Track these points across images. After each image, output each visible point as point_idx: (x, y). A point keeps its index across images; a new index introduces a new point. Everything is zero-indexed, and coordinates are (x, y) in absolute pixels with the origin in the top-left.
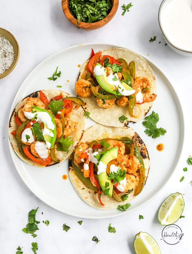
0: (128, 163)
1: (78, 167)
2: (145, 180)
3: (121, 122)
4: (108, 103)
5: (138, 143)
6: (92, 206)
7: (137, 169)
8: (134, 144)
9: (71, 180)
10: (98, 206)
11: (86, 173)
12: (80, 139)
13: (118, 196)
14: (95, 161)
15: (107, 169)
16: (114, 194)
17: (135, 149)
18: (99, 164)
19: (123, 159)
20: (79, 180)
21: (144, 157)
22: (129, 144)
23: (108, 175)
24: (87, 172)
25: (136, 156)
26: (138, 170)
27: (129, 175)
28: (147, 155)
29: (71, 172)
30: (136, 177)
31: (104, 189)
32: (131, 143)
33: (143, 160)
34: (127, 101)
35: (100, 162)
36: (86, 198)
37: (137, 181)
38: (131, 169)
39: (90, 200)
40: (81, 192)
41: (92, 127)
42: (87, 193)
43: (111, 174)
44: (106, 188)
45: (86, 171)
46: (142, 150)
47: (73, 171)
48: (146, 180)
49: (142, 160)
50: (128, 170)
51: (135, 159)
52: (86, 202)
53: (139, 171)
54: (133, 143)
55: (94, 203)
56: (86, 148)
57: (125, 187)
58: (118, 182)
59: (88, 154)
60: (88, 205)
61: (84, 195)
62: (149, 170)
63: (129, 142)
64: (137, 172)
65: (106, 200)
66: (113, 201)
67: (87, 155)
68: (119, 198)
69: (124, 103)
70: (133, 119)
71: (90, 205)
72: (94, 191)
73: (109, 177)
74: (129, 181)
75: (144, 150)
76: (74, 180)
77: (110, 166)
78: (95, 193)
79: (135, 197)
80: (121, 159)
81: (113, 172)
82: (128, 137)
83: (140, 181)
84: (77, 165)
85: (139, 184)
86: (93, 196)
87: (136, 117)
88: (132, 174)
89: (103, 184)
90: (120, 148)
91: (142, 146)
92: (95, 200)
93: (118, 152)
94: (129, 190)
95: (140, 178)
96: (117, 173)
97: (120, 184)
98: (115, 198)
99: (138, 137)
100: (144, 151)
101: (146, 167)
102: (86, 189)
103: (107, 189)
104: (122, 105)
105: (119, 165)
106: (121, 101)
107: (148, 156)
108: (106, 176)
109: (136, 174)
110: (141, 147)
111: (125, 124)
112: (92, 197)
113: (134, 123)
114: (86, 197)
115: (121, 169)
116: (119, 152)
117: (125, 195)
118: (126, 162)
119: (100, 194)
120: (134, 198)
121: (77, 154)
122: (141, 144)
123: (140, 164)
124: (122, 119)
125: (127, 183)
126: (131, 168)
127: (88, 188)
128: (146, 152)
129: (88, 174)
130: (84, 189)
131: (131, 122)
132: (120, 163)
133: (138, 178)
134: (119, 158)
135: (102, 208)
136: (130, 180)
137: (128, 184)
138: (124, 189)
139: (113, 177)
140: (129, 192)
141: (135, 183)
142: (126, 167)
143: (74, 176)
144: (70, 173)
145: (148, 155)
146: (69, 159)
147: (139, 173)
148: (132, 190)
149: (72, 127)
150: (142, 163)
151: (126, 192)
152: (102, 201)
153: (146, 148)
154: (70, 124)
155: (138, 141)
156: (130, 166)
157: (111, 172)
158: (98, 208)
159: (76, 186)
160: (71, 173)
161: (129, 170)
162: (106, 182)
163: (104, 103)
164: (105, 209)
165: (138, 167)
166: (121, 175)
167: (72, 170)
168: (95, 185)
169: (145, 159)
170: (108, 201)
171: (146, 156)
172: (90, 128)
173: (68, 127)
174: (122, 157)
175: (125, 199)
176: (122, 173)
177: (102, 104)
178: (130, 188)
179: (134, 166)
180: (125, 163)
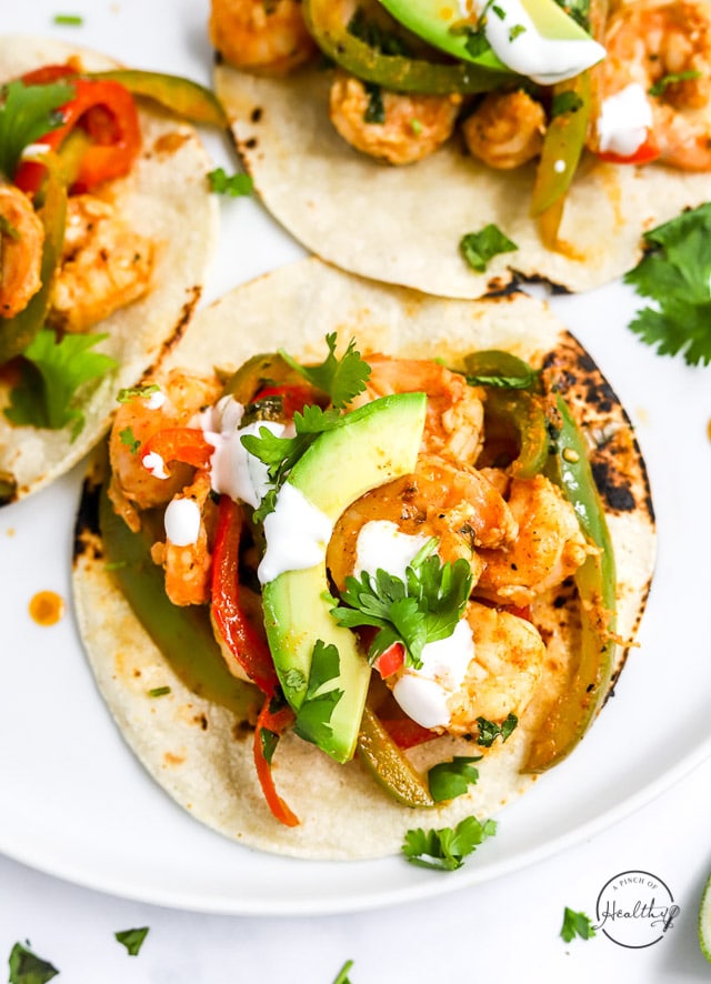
0: (494, 520)
1: (134, 528)
2: (616, 667)
3: (469, 265)
4: (403, 118)
5: (580, 404)
6: (212, 822)
7: (556, 575)
8: (551, 397)
9: (82, 626)
10: (252, 829)
11: (179, 566)
12: (168, 345)
13: (405, 767)
14: (250, 486)
15: (338, 551)
16: (376, 746)
17: (552, 431)
18: (275, 500)
19: (458, 484)
20: (138, 627)
21: (618, 499)
22: (513, 393)
23: (334, 590)
24: (187, 559)
25: (556, 481)
26: (569, 591)
27: (493, 613)
28: (637, 490)
29: (88, 569)
30: (546, 635)
31: (295, 693)
32: (530, 389)
33: (609, 518)
34: (537, 132)
35: (287, 486)
36: (174, 760)
37: (553, 666)
38: (514, 567)
39: (198, 781)
40: (141, 711)
41: (266, 275)
42: (185, 725)
43: (360, 591)
44: (311, 687)
45: (179, 550)
46: (607, 453)
47: (100, 565)
48: (622, 664)
49: (602, 522)
50: (493, 570)
51: (548, 494)
52: (169, 787)
53: (575, 595)
54: (543, 393)
55: (226, 801)
56: (199, 399)
57: (458, 689)
58: (408, 644)
59: (211, 438)
60: (183, 811)
61: (159, 735)
62: (645, 599)
63: (513, 382)
64: (558, 603)
65: (315, 789)
66: (364, 800)
67: (202, 441)
68: (410, 779)
69: (510, 136)
70: (555, 267)
71: (195, 811)
72: (236, 713)
73: (342, 604)
74: (494, 654)
75: (622, 450)
76: (105, 627)
77: (359, 530)
78: (244, 729)
79: (527, 780)
80: (445, 489)
81: (380, 572)
82: (514, 354)
83: (574, 669)
84: (125, 512)
85: (568, 688)
86: (226, 748)
87: (581, 258)
88: (522, 612)
89: (294, 660)
90: (448, 418)
91: (607, 422)
92: (235, 783)
93: (429, 441)
94: (488, 718)
95: (575, 648)
96: (403, 578)
97: (417, 662)
98: (381, 772)
99: (586, 363)
100: (617, 462)
101: (628, 572)
102: (181, 695)
103: (316, 699)
104: (499, 149)
105: (425, 528)
106: (491, 123)
107: (648, 501)
108: (322, 596)
109: (551, 618)
110: (602, 429)
111: (492, 285)
112: (215, 758)
113: (559, 290)
114: (176, 753)
115: (435, 551)
116: (438, 441)
117: (458, 765)
118: (480, 508)
119: (273, 738)
120: (521, 791)
121: (129, 429)
122: (605, 407)
123: (583, 541)
124: (480, 247)
125: (475, 665)
126: (512, 559)
127: (197, 690)
128: (635, 471)
129: (193, 578)
130: (163, 691)
131: (536, 279)
132: (431, 509)
133: (560, 648)
134: (431, 477)
135: (281, 843)
136: (502, 647)
137: (481, 674)
138: (449, 702)
139: (373, 610)
140: (488, 735)
141: (532, 669)
142: (475, 549)
143: (103, 598)
144: (79, 573)
145: (647, 488)
146: (86, 483)
147: (574, 610)
148: (511, 721)
149: (120, 258)
150: (595, 533)
151: (463, 729)
152: (280, 792)
153: (635, 442)
154: (105, 238)
155: (584, 390)
156: (511, 546)
157: (365, 575)
158: (248, 839)
159: (108, 666)
160: (85, 574)
161: (501, 574)
162: (320, 643)
163: (375, 114)
164: (305, 853)
165: (568, 561)
166: (432, 597)
167: (98, 556)
168: (238, 670)
169: (624, 515)
170: (332, 796)
171: (630, 495)
172: (255, 280)
173: (87, 257)
174: (449, 468)
175: (451, 787)
176: (438, 581)
177: (357, 118)
178: (496, 708)
179: (541, 548)
180: (471, 511)
